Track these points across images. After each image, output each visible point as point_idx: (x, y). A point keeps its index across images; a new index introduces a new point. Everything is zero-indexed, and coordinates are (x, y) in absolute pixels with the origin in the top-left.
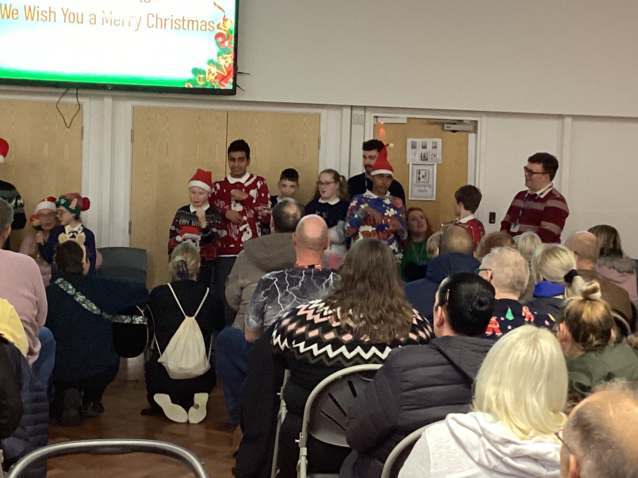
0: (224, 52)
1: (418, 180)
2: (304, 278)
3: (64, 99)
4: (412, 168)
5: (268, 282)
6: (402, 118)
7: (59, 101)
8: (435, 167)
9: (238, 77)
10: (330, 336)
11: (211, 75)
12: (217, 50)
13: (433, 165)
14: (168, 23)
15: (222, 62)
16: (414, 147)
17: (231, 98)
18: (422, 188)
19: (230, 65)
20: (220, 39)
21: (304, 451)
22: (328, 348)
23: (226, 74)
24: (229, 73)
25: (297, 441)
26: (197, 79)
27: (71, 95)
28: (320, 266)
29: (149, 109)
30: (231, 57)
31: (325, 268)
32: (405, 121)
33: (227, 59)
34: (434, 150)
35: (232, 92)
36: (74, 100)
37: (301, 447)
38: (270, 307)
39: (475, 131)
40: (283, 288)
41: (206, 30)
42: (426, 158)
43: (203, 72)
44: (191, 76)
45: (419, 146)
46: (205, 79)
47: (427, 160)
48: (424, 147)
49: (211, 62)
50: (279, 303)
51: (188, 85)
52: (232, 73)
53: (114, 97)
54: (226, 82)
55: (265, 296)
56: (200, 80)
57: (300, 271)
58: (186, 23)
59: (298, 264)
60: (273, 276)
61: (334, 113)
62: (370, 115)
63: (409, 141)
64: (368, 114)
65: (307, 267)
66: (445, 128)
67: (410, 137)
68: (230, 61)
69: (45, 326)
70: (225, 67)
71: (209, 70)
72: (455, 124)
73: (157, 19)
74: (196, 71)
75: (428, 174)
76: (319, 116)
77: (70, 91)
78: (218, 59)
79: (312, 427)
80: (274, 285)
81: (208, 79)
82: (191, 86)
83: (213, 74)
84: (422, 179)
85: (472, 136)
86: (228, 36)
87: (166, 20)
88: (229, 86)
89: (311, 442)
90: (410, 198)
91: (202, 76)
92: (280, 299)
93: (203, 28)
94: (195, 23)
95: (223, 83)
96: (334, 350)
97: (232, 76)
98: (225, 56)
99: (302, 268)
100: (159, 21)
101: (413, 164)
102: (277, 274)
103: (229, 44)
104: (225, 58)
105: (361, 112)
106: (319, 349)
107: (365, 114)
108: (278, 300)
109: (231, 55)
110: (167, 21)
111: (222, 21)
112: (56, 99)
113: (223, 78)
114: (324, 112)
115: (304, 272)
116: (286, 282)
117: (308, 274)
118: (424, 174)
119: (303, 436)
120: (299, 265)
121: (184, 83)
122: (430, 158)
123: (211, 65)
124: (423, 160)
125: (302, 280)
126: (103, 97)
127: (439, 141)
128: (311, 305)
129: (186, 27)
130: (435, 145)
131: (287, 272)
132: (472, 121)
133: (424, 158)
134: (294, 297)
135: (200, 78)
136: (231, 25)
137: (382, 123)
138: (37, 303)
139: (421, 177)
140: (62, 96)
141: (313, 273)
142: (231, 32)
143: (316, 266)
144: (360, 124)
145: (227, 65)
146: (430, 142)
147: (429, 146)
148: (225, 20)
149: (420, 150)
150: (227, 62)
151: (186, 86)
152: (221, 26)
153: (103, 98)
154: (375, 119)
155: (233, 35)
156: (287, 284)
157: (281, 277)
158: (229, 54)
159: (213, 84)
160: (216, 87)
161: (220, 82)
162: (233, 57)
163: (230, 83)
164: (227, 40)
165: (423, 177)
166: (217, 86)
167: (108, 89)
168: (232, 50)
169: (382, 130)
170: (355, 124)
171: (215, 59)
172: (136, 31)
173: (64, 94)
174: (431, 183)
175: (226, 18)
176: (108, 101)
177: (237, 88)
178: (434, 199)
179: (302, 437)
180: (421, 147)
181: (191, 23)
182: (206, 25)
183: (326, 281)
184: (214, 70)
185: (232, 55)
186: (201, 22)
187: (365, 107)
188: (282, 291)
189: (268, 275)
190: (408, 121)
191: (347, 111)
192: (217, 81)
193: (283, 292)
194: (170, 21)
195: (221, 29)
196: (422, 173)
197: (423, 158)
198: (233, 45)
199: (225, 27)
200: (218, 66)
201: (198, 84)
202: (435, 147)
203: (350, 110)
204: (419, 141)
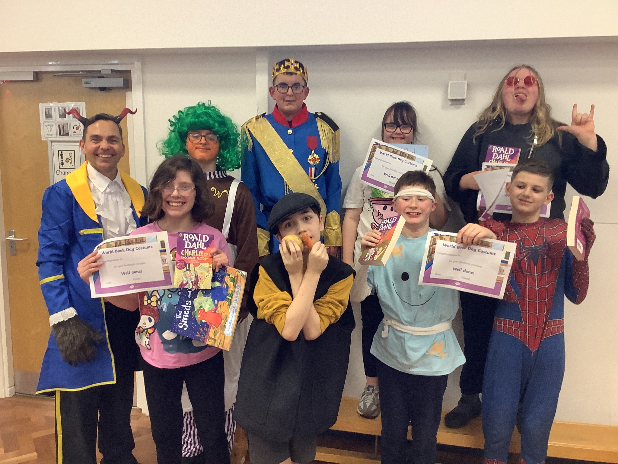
1: (61, 165)
4: (52, 147)
6: (26, 72)
16: (49, 116)
39: (127, 86)
42: (67, 132)
45: (55, 114)
47: (68, 134)
48: (63, 115)
63: (42, 107)
66: (85, 85)
67: (42, 101)
75: (73, 157)
84: (66, 165)
85: (129, 96)
101: (51, 141)
118: (68, 157)
122: (71, 131)
124: (63, 135)
127: (82, 105)
139: (64, 161)
149: (57, 121)
165: (67, 160)
180: (57, 116)
196: (66, 155)
197: (62, 132)
204: (55, 106)
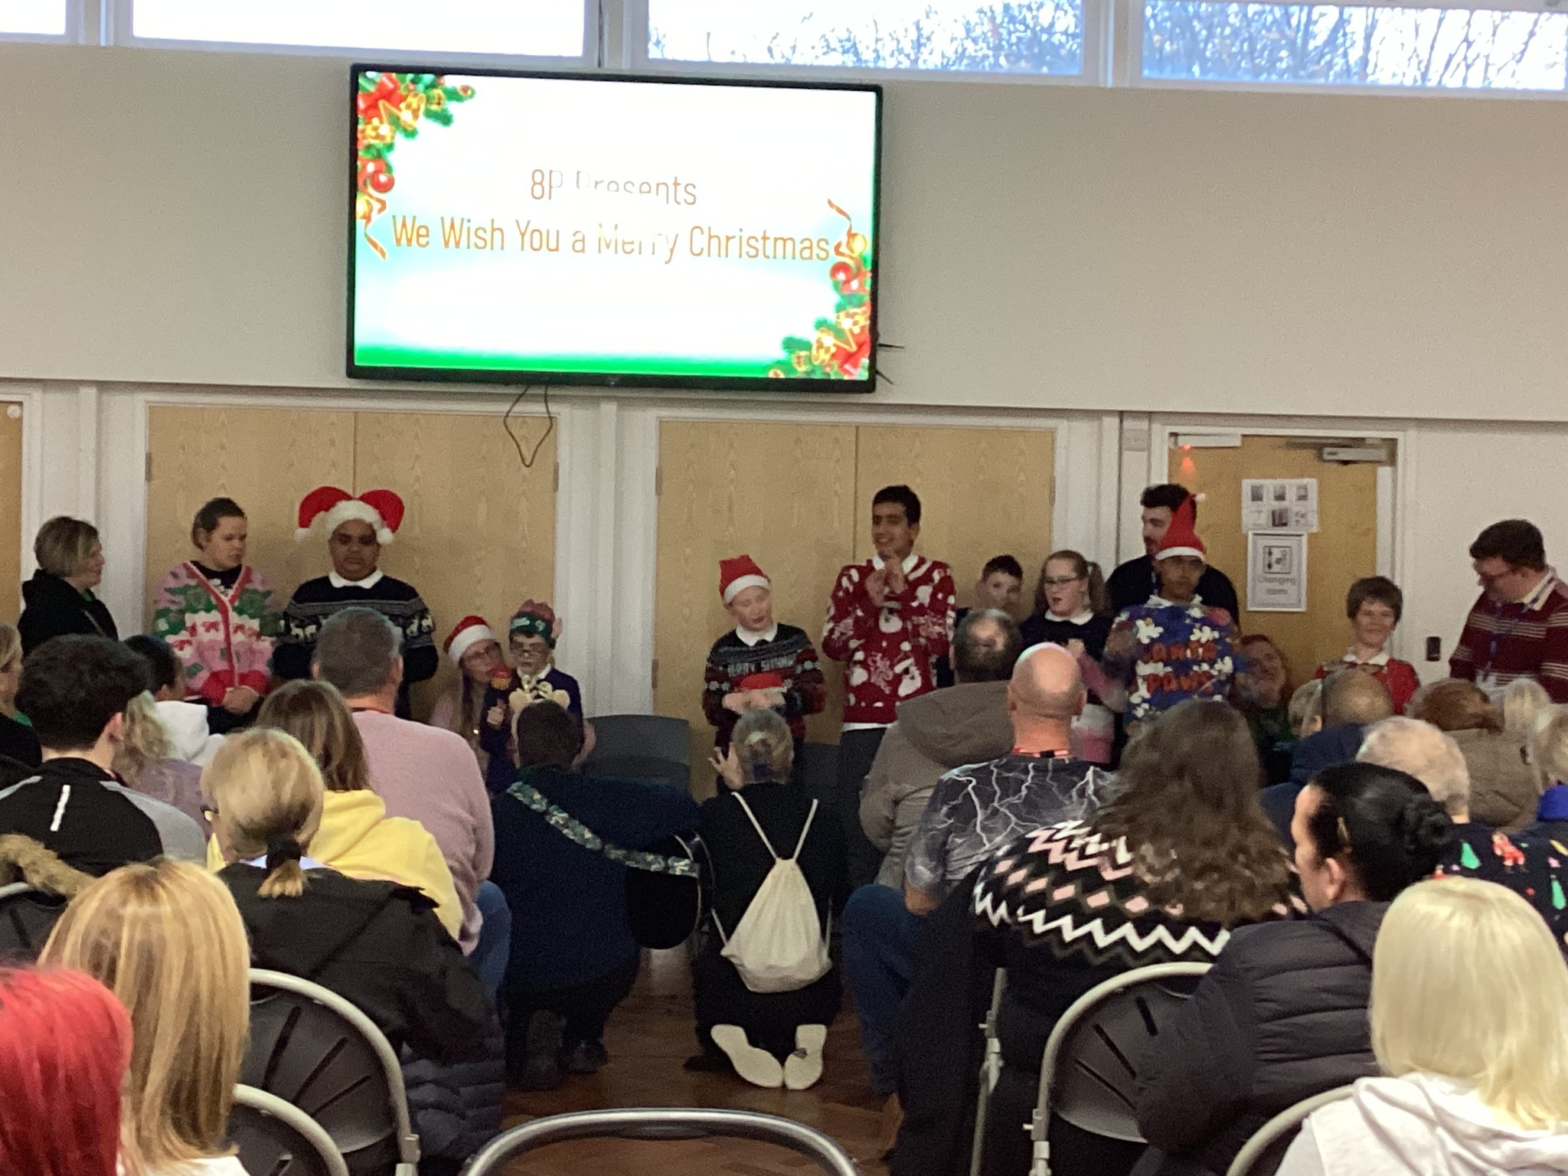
0: (850, 303)
1: (1267, 569)
2: (1033, 778)
3: (519, 408)
4: (1255, 543)
5: (957, 786)
6: (1231, 436)
7: (509, 412)
8: (1305, 539)
9: (881, 355)
10: (1099, 899)
11: (822, 351)
12: (835, 298)
13: (1300, 535)
14: (734, 245)
15: (846, 324)
16: (1257, 496)
17: (865, 398)
18: (1276, 586)
19: (863, 328)
20: (841, 276)
21: (1042, 1149)
22: (1096, 926)
23: (854, 348)
24: (860, 346)
25: (1027, 1127)
26: (794, 360)
27: (534, 398)
28: (1065, 752)
29: (694, 424)
30: (864, 313)
31: (1075, 758)
32: (1237, 443)
33: (857, 318)
34: (1302, 502)
35: (868, 386)
36: (539, 408)
37: (1038, 1140)
38: (959, 841)
39: (1392, 460)
40: (987, 800)
41: (811, 258)
42: (1283, 521)
43: (807, 346)
44: (781, 354)
46: (809, 360)
47: (1285, 524)
48: (1280, 497)
49: (822, 325)
50: (978, 829)
51: (776, 374)
52: (867, 349)
53: (622, 402)
54: (855, 366)
55: (949, 816)
56: (799, 363)
57: (1023, 764)
58: (770, 243)
59: (1018, 750)
60: (966, 773)
61: (1083, 427)
62: (1160, 433)
63: (1247, 484)
64: (1156, 427)
65: (1038, 756)
66: (1327, 457)
67: (1248, 477)
68: (864, 321)
69: (491, 878)
70: (852, 334)
71: (819, 341)
72: (1350, 447)
73: (710, 237)
74: (791, 344)
75: (1288, 555)
76: (1052, 433)
77: (530, 391)
78: (838, 317)
79: (1057, 1098)
80: (968, 794)
81: (817, 360)
82: (782, 376)
83: (827, 350)
84: (1276, 568)
85: (1384, 472)
86: (859, 269)
87: (728, 239)
88: (861, 374)
89: (1057, 1131)
90: (1251, 608)
91: (803, 353)
92: (981, 823)
93: (806, 253)
94: (789, 244)
95: (847, 367)
96: (1108, 930)
97: (868, 354)
98: (852, 310)
99: (1028, 758)
100: (714, 241)
101: (1256, 534)
102: (973, 770)
103: (861, 286)
104: (852, 316)
105: (1144, 424)
106: (1076, 925)
107: (1150, 429)
108: (975, 825)
109: (864, 309)
110: (731, 242)
111: (844, 239)
112: (504, 407)
113: (849, 358)
114: (1062, 425)
115: (1031, 765)
116: (993, 787)
117: (1041, 770)
118: (1279, 556)
119: (1040, 1115)
120: (1022, 751)
121: (768, 368)
122: (1292, 519)
123: (822, 331)
124: (1278, 526)
125: (1027, 784)
126: (599, 399)
127: (1312, 483)
128: (1059, 830)
129: (770, 252)
130: (1302, 493)
131: (996, 766)
132: (1384, 440)
133: (1279, 519)
134: (1009, 818)
135: (799, 357)
136: (863, 247)
137: (1187, 447)
138: (475, 831)
139: (1273, 563)
140: (517, 401)
141: (1050, 767)
142: (865, 261)
143: (1057, 753)
144: (1142, 450)
145: (857, 330)
146: (1291, 485)
147: (1291, 495)
148: (851, 236)
149: (1269, 504)
150: (855, 323)
151: (771, 375)
152: (843, 249)
153: (598, 405)
154: (1173, 439)
155: (869, 267)
156: (995, 792)
157: (983, 776)
158: (860, 305)
159: (828, 369)
160: (833, 377)
161: (841, 367)
162: (869, 314)
163: (863, 367)
164: (856, 277)
165: (1278, 561)
166: (836, 373)
167: (608, 386)
168: (867, 298)
169: (1188, 463)
170: (1128, 449)
171: (832, 317)
172: (667, 263)
173: (519, 398)
174: (1294, 575)
175: (853, 232)
176: (609, 409)
177: (878, 377)
178: (1303, 609)
179: (1040, 1118)
180: (1272, 496)
181: (780, 243)
182: (811, 248)
183: (1079, 785)
184: (829, 341)
185: (866, 309)
186: (802, 242)
187: (1150, 413)
188: (985, 805)
189: (955, 771)
190: (1243, 442)
191: (1112, 422)
192: (836, 364)
193: (986, 809)
194: (737, 239)
195: (842, 254)
196: (1277, 554)
197: (1277, 522)
198: (868, 287)
199: (852, 251)
200: (838, 332)
201: (796, 371)
202: (1303, 497)
203: (1116, 420)
204: (1269, 485)
